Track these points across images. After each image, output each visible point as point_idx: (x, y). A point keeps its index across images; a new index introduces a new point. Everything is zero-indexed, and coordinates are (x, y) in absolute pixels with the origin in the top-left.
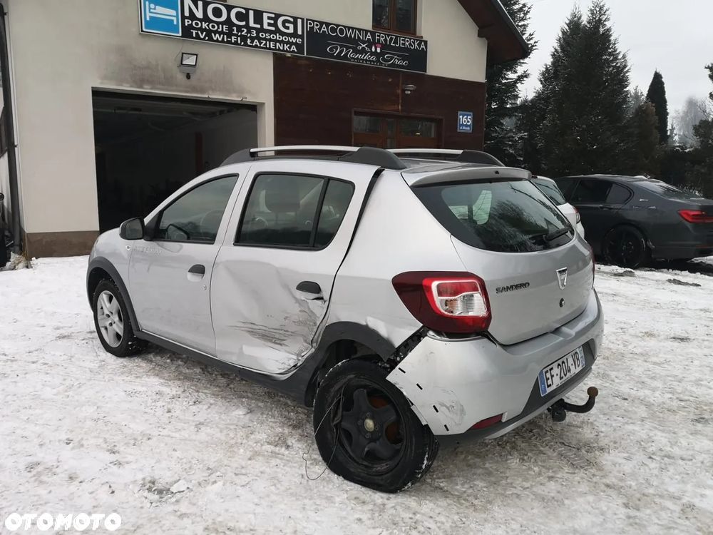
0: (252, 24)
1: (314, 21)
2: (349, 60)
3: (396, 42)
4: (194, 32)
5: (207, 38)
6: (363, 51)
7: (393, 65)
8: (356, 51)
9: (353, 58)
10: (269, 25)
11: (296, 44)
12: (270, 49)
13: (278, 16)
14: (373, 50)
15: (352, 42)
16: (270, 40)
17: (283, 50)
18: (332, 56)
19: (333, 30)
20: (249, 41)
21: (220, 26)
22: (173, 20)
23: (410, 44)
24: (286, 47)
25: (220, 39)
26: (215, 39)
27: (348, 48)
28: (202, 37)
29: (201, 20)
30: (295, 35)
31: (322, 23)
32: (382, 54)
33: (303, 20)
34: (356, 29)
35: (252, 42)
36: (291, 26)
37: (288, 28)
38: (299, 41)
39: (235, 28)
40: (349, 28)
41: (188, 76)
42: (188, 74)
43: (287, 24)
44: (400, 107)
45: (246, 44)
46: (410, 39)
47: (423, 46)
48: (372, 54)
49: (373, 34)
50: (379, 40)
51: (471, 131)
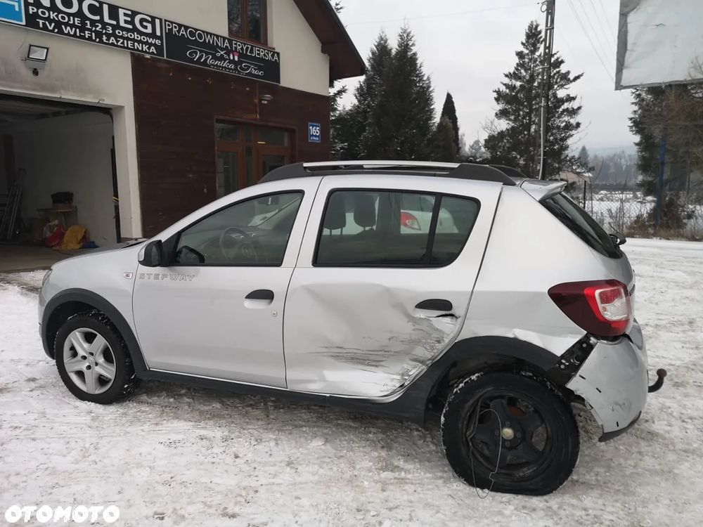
0: (106, 19)
1: (172, 23)
2: (209, 66)
3: (252, 52)
4: (41, 22)
5: (56, 30)
6: (221, 58)
7: (250, 74)
8: (215, 58)
9: (212, 65)
10: (126, 22)
11: (155, 45)
12: (127, 48)
13: (134, 14)
14: (232, 58)
15: (211, 48)
16: (128, 39)
17: (142, 51)
18: (191, 60)
19: (192, 34)
20: (104, 38)
21: (72, 18)
22: (14, 6)
23: (264, 55)
24: (145, 48)
25: (72, 33)
26: (66, 32)
27: (207, 54)
28: (51, 28)
29: (49, 9)
30: (153, 35)
31: (180, 26)
32: (240, 62)
33: (161, 20)
34: (214, 35)
35: (108, 40)
36: (149, 26)
37: (146, 27)
38: (158, 42)
39: (88, 22)
40: (208, 33)
41: (35, 72)
42: (35, 69)
43: (145, 24)
44: (258, 116)
45: (101, 41)
46: (264, 50)
47: (276, 58)
48: (231, 62)
49: (230, 42)
50: (236, 48)
51: (319, 142)
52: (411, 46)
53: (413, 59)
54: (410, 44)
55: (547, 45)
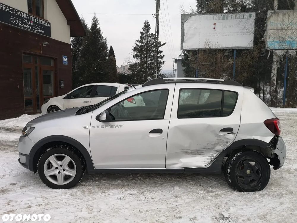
1: (3, 4)
2: (20, 27)
3: (39, 21)
6: (25, 23)
7: (38, 32)
8: (23, 23)
9: (21, 26)
14: (30, 24)
15: (21, 18)
18: (12, 23)
19: (12, 11)
23: (44, 23)
27: (19, 21)
31: (6, 6)
32: (33, 26)
34: (22, 12)
40: (19, 11)
44: (41, 52)
46: (44, 21)
47: (49, 25)
48: (30, 25)
49: (29, 16)
50: (32, 19)
51: (67, 64)
52: (98, 25)
53: (99, 30)
54: (97, 24)
55: (157, 31)
